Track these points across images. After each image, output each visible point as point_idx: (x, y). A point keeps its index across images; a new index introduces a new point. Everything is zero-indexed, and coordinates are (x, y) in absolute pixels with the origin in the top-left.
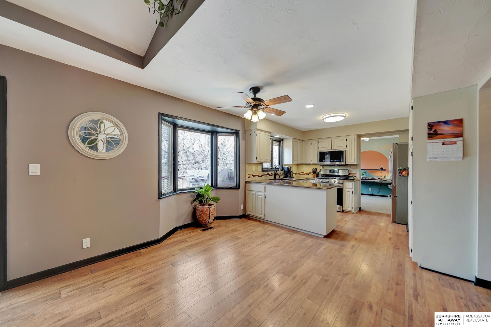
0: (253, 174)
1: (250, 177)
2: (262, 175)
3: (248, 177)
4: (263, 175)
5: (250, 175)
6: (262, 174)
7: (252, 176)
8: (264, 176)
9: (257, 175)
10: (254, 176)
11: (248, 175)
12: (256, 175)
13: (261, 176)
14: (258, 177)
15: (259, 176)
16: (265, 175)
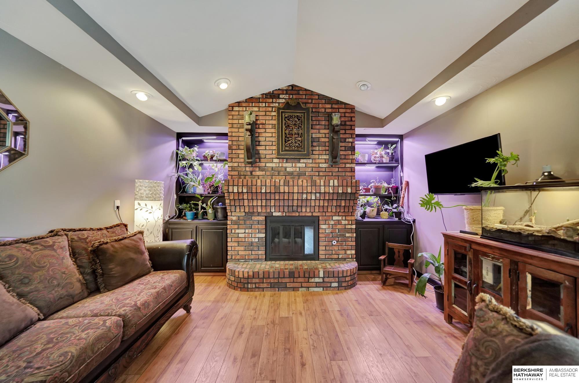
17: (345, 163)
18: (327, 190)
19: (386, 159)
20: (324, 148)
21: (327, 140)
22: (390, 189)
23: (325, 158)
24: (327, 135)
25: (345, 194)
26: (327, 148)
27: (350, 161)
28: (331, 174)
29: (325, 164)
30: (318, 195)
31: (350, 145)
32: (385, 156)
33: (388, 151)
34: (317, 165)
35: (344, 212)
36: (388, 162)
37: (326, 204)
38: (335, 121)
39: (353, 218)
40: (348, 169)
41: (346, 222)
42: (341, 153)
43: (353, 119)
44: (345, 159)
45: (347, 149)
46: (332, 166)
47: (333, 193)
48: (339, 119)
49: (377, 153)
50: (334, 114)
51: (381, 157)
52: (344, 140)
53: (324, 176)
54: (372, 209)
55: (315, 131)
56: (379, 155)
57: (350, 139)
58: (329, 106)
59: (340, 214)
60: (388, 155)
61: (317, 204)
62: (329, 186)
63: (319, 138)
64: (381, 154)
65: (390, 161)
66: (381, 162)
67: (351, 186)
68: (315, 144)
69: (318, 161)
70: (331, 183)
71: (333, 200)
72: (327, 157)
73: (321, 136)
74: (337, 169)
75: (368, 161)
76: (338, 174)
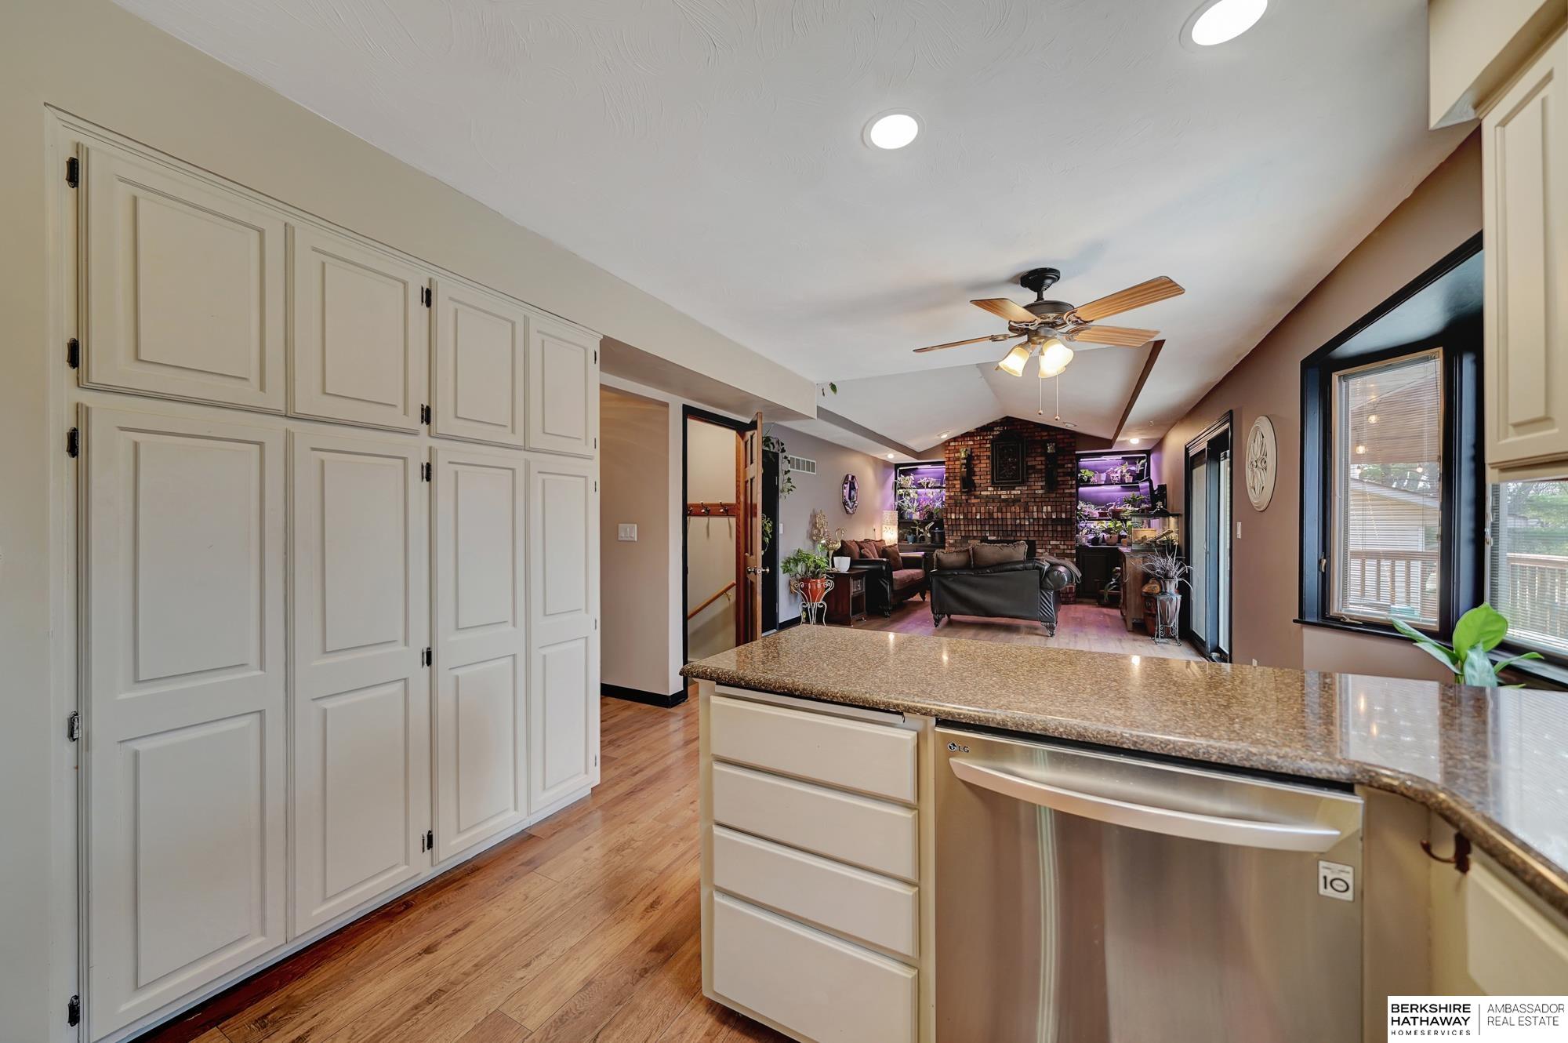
17: (1063, 489)
18: (1040, 516)
19: (1128, 479)
20: (1040, 475)
21: (1043, 467)
23: (1042, 484)
25: (1059, 520)
26: (1044, 475)
27: (1069, 486)
28: (1047, 500)
29: (1041, 491)
30: (1032, 521)
31: (1069, 470)
32: (1128, 475)
33: (1133, 468)
34: (1033, 492)
35: (1061, 537)
36: (1131, 481)
37: (1041, 529)
38: (1050, 449)
39: (1073, 543)
40: (1067, 495)
41: (1066, 547)
42: (1059, 479)
43: (1073, 445)
44: (1063, 484)
45: (1066, 474)
46: (1049, 493)
47: (1047, 518)
48: (1056, 447)
49: (1116, 472)
50: (1049, 443)
51: (1122, 476)
52: (1062, 466)
53: (1040, 502)
54: (1109, 535)
55: (1030, 459)
56: (1119, 474)
57: (1070, 465)
58: (1046, 434)
59: (1058, 539)
60: (1132, 473)
61: (1032, 529)
62: (1042, 512)
63: (1035, 466)
64: (1122, 472)
65: (1133, 480)
66: (1122, 482)
67: (1066, 513)
68: (1030, 471)
69: (1034, 488)
70: (1045, 508)
71: (1047, 525)
72: (1044, 484)
73: (1036, 463)
74: (1054, 495)
75: (1105, 481)
76: (1056, 499)
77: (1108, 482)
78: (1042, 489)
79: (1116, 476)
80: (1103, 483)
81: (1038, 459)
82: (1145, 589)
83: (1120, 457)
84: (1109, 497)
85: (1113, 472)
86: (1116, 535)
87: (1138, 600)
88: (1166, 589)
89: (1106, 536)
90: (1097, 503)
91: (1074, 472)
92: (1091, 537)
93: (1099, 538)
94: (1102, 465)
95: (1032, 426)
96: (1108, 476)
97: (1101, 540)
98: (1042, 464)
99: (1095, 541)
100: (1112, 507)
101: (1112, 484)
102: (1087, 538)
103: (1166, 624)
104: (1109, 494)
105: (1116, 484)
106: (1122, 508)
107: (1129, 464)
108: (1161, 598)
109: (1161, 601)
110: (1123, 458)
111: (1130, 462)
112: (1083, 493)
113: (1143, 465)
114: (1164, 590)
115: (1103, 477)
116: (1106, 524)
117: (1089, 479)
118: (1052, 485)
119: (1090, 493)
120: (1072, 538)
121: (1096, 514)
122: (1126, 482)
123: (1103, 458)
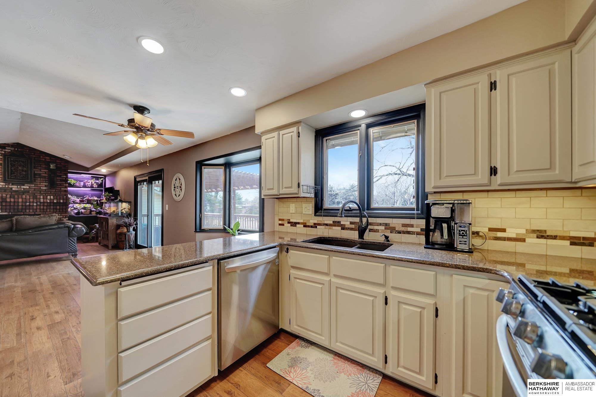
0: (290, 220)
1: (283, 225)
2: (315, 224)
3: (280, 225)
4: (319, 224)
5: (283, 220)
6: (316, 222)
7: (289, 223)
8: (323, 227)
9: (302, 223)
10: (294, 224)
11: (280, 220)
12: (299, 223)
13: (312, 227)
14: (304, 226)
15: (307, 224)
16: (327, 225)
17: (61, 188)
18: (45, 201)
19: (95, 186)
20: (44, 179)
21: (47, 175)
22: (98, 201)
23: (45, 184)
24: (47, 173)
25: (58, 203)
26: (47, 179)
27: (64, 187)
28: (50, 192)
29: (45, 188)
30: (39, 203)
31: (64, 179)
32: (95, 184)
33: (97, 181)
34: (39, 188)
35: (60, 211)
36: (97, 187)
37: (45, 208)
38: (52, 166)
39: (66, 215)
40: (63, 191)
41: (62, 217)
42: (58, 182)
43: (67, 166)
44: (60, 185)
45: (61, 181)
46: (51, 189)
47: (50, 202)
48: (56, 166)
49: (89, 182)
50: (51, 163)
51: (92, 184)
52: (60, 176)
53: (46, 194)
54: (85, 211)
55: (37, 170)
56: (90, 183)
57: (64, 176)
58: (48, 158)
59: (57, 213)
60: (97, 183)
61: (38, 207)
62: (47, 199)
63: (40, 174)
64: (92, 182)
65: (98, 187)
66: (92, 186)
67: (63, 200)
68: (37, 177)
69: (39, 186)
70: (49, 197)
71: (50, 206)
72: (47, 184)
73: (42, 173)
74: (54, 190)
75: (83, 186)
76: (56, 193)
77: (85, 186)
78: (45, 187)
79: (89, 184)
80: (82, 186)
81: (42, 170)
82: (119, 231)
83: (91, 176)
84: (84, 193)
85: (87, 182)
86: (89, 211)
87: (114, 236)
88: (130, 230)
89: (83, 211)
90: (78, 196)
91: (66, 180)
92: (76, 211)
93: (80, 212)
94: (81, 178)
95: (38, 152)
96: (84, 183)
97: (80, 213)
98: (45, 174)
99: (78, 213)
100: (87, 198)
101: (87, 188)
102: (74, 212)
103: (130, 243)
104: (84, 192)
105: (89, 188)
106: (92, 198)
107: (95, 179)
108: (128, 234)
109: (128, 235)
110: (92, 177)
111: (96, 178)
112: (70, 190)
113: (102, 181)
114: (129, 230)
115: (82, 184)
116: (82, 206)
117: (74, 184)
118: (52, 185)
119: (73, 191)
120: (66, 211)
121: (78, 200)
122: (94, 187)
123: (82, 175)
